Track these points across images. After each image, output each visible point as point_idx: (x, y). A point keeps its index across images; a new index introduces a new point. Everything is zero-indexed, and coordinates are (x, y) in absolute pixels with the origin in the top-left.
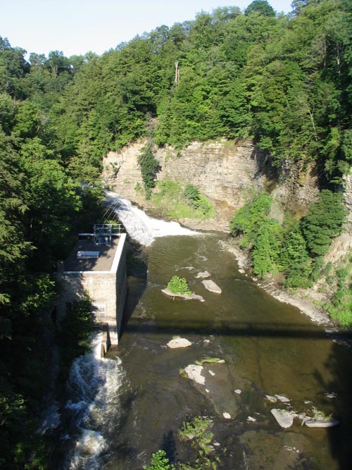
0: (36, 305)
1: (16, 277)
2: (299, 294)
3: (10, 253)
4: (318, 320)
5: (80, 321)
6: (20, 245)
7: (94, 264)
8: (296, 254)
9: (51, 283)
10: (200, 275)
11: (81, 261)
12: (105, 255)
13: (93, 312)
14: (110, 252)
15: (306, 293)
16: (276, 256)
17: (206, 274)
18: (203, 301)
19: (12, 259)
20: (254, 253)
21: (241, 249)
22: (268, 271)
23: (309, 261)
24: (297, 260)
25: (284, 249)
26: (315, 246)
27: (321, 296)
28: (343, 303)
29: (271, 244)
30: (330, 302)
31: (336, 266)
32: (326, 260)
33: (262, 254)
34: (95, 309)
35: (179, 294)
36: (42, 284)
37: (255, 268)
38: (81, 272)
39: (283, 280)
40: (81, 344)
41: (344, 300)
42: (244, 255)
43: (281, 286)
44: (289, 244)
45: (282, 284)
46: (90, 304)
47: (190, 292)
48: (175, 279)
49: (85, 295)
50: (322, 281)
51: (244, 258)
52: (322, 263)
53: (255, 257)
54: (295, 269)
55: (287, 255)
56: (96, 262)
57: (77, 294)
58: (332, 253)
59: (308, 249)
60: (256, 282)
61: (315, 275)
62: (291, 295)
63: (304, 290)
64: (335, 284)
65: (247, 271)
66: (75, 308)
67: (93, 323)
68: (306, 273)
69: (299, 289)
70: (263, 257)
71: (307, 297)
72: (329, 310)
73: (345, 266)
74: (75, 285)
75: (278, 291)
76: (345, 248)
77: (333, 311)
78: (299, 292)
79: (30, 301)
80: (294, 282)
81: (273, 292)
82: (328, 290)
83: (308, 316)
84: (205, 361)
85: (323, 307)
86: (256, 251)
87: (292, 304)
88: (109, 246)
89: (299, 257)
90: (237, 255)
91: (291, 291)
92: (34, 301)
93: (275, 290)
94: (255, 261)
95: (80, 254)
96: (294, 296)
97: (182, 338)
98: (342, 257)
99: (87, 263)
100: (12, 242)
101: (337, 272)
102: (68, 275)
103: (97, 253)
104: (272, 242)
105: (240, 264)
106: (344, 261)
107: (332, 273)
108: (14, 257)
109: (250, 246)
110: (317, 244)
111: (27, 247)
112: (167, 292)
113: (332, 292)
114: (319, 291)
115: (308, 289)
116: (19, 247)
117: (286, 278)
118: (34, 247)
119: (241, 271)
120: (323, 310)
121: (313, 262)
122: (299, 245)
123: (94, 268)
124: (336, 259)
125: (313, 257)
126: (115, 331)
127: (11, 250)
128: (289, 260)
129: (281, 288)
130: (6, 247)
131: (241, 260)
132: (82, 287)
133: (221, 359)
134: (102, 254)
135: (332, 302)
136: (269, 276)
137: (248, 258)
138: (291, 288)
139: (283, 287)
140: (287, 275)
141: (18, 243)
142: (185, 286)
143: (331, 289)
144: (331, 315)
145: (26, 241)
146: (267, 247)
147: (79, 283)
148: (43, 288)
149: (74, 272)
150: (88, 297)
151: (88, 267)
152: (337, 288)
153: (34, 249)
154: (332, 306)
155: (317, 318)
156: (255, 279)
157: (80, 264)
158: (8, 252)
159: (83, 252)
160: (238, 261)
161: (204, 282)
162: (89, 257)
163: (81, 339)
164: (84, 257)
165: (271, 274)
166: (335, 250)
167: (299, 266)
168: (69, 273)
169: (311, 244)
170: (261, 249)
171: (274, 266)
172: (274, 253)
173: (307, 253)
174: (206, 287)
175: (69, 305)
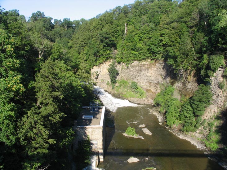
0: (66, 144)
1: (56, 130)
2: (189, 135)
3: (55, 119)
4: (200, 147)
5: (85, 150)
6: (59, 114)
7: (90, 122)
8: (188, 116)
9: (73, 132)
10: (141, 126)
11: (84, 121)
12: (96, 117)
13: (91, 146)
14: (98, 116)
15: (193, 134)
16: (178, 116)
17: (143, 125)
18: (143, 139)
19: (56, 121)
20: (166, 115)
21: (159, 113)
22: (174, 124)
23: (194, 119)
24: (188, 118)
25: (182, 113)
26: (197, 111)
27: (201, 135)
28: (212, 139)
29: (175, 111)
30: (205, 139)
31: (208, 121)
32: (203, 118)
33: (171, 115)
34: (92, 144)
35: (131, 136)
36: (68, 133)
37: (168, 122)
38: (85, 126)
39: (182, 128)
40: (86, 161)
41: (212, 138)
42: (161, 116)
43: (180, 131)
44: (184, 111)
45: (181, 130)
46: (90, 142)
47: (137, 135)
48: (129, 128)
49: (87, 138)
50: (201, 128)
51: (161, 117)
52: (201, 119)
53: (167, 117)
54: (188, 122)
55: (183, 116)
56: (92, 121)
57: (83, 137)
58: (205, 115)
59: (194, 113)
60: (168, 129)
61: (197, 125)
62: (185, 135)
63: (192, 133)
64: (208, 130)
65: (163, 123)
66: (82, 144)
67: (91, 151)
68: (193, 125)
69: (189, 132)
70: (172, 117)
71: (194, 136)
72: (205, 143)
73: (212, 121)
74: (82, 132)
75: (179, 133)
76: (212, 112)
77: (207, 143)
78: (189, 134)
79: (64, 142)
80: (187, 129)
81: (177, 134)
82: (204, 133)
83: (195, 146)
84: (146, 169)
85: (202, 141)
86: (167, 114)
87: (186, 140)
88: (97, 113)
89: (189, 117)
90: (157, 116)
91: (185, 133)
92: (66, 142)
93: (178, 133)
94: (167, 119)
95: (84, 117)
96: (187, 136)
97: (135, 157)
98: (210, 116)
99: (87, 121)
100: (56, 113)
101: (209, 124)
102: (79, 128)
103: (92, 117)
104: (175, 110)
105: (160, 120)
106: (212, 119)
107: (206, 124)
108: (57, 121)
109: (164, 112)
110: (198, 110)
111: (63, 115)
112: (125, 134)
113: (206, 134)
114: (200, 133)
115: (194, 132)
116: (59, 116)
117: (183, 127)
118: (66, 115)
119: (160, 124)
120: (202, 142)
121: (196, 119)
122: (189, 111)
123: (91, 124)
124: (208, 118)
125: (196, 117)
126: (102, 155)
127: (55, 117)
128: (184, 118)
129: (181, 132)
130: (52, 116)
131: (160, 118)
132: (86, 133)
133: (155, 168)
134: (94, 117)
135: (207, 139)
136: (174, 126)
137: (163, 117)
138: (186, 132)
139: (182, 131)
140: (183, 126)
141: (58, 113)
142: (134, 131)
143: (206, 132)
144: (207, 145)
145: (62, 112)
146: (173, 112)
147: (84, 131)
148: (69, 134)
149: (82, 126)
150: (89, 138)
151: (88, 123)
152: (208, 132)
153: (65, 116)
154: (206, 141)
155: (199, 147)
156: (167, 128)
157: (84, 122)
158: (54, 118)
159: (85, 116)
160: (158, 119)
161: (143, 129)
162: (88, 119)
163: (86, 159)
164: (86, 119)
165: (175, 125)
166: (207, 113)
167: (189, 121)
168: (79, 126)
169: (195, 111)
170: (170, 113)
171: (176, 121)
172: (177, 115)
173: (193, 115)
174: (144, 132)
175: (79, 142)
